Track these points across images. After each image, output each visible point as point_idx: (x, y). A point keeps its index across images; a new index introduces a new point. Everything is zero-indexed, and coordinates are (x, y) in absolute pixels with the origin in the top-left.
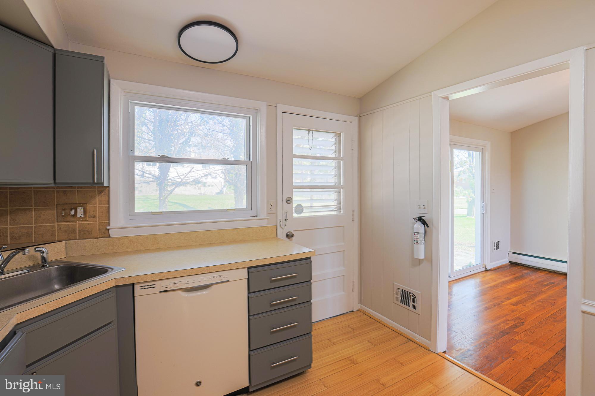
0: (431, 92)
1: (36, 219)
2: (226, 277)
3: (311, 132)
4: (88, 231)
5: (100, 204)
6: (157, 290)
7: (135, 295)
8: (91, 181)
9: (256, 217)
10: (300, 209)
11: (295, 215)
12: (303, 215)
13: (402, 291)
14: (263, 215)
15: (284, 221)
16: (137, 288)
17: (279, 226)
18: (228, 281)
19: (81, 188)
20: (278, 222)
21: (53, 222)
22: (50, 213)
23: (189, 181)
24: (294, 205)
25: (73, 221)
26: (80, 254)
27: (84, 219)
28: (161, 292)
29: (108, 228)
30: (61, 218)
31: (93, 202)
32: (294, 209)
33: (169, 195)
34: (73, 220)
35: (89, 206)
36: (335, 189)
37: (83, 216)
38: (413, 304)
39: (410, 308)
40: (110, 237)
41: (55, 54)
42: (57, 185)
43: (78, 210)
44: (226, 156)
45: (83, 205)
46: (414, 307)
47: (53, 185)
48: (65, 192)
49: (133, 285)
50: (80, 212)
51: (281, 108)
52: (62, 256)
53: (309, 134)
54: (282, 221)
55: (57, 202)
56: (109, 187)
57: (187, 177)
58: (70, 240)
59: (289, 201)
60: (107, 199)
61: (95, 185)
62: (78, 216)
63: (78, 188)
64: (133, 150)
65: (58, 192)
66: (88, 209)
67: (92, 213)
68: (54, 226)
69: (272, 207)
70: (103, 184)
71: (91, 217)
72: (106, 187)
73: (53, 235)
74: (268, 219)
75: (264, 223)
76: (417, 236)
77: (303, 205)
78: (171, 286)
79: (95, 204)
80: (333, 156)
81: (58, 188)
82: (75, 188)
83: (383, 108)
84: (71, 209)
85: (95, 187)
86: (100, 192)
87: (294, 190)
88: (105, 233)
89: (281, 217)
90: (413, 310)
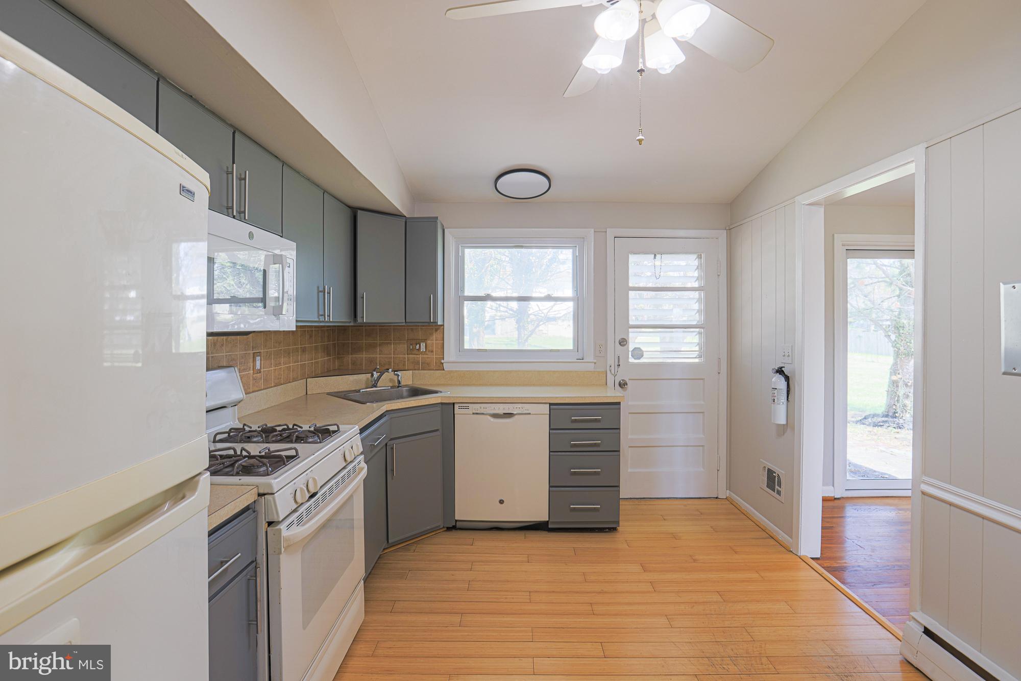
0: (795, 197)
1: (394, 351)
2: (528, 410)
3: (658, 256)
4: (428, 364)
5: (436, 340)
6: (470, 411)
7: (455, 413)
8: (429, 321)
9: (583, 359)
10: (638, 353)
11: (631, 360)
12: (642, 360)
13: (769, 470)
14: (590, 358)
15: (616, 367)
16: (456, 406)
17: (608, 372)
18: (530, 414)
19: (423, 326)
20: (608, 367)
21: (404, 354)
22: (403, 347)
23: (559, 316)
24: (631, 347)
25: (417, 355)
26: (422, 383)
27: (424, 353)
28: (473, 414)
29: (442, 361)
30: (410, 351)
31: (431, 338)
32: (630, 353)
33: (530, 336)
34: (417, 353)
35: (429, 342)
36: (698, 330)
37: (424, 350)
38: (778, 488)
39: (775, 494)
40: (444, 370)
41: (407, 221)
42: (407, 324)
43: (421, 345)
44: (549, 293)
45: (425, 340)
46: (779, 493)
47: (404, 324)
48: (412, 330)
49: (454, 404)
50: (423, 345)
51: (611, 232)
52: (410, 383)
53: (655, 258)
54: (613, 367)
55: (407, 338)
56: (443, 325)
57: (551, 311)
58: (415, 370)
59: (623, 342)
60: (442, 336)
61: (431, 324)
62: (422, 350)
63: (421, 326)
64: (463, 291)
65: (408, 329)
66: (428, 344)
67: (430, 348)
68: (405, 358)
69: (601, 350)
70: (437, 323)
71: (429, 351)
72: (441, 325)
73: (404, 365)
74: (595, 363)
75: (591, 367)
76: (774, 393)
77: (644, 349)
78: (481, 410)
79: (432, 340)
80: (696, 285)
81: (407, 326)
82: (419, 326)
83: (751, 219)
84: (417, 345)
85: (432, 326)
86: (436, 330)
87: (630, 330)
88: (440, 367)
89: (611, 361)
90: (777, 496)
